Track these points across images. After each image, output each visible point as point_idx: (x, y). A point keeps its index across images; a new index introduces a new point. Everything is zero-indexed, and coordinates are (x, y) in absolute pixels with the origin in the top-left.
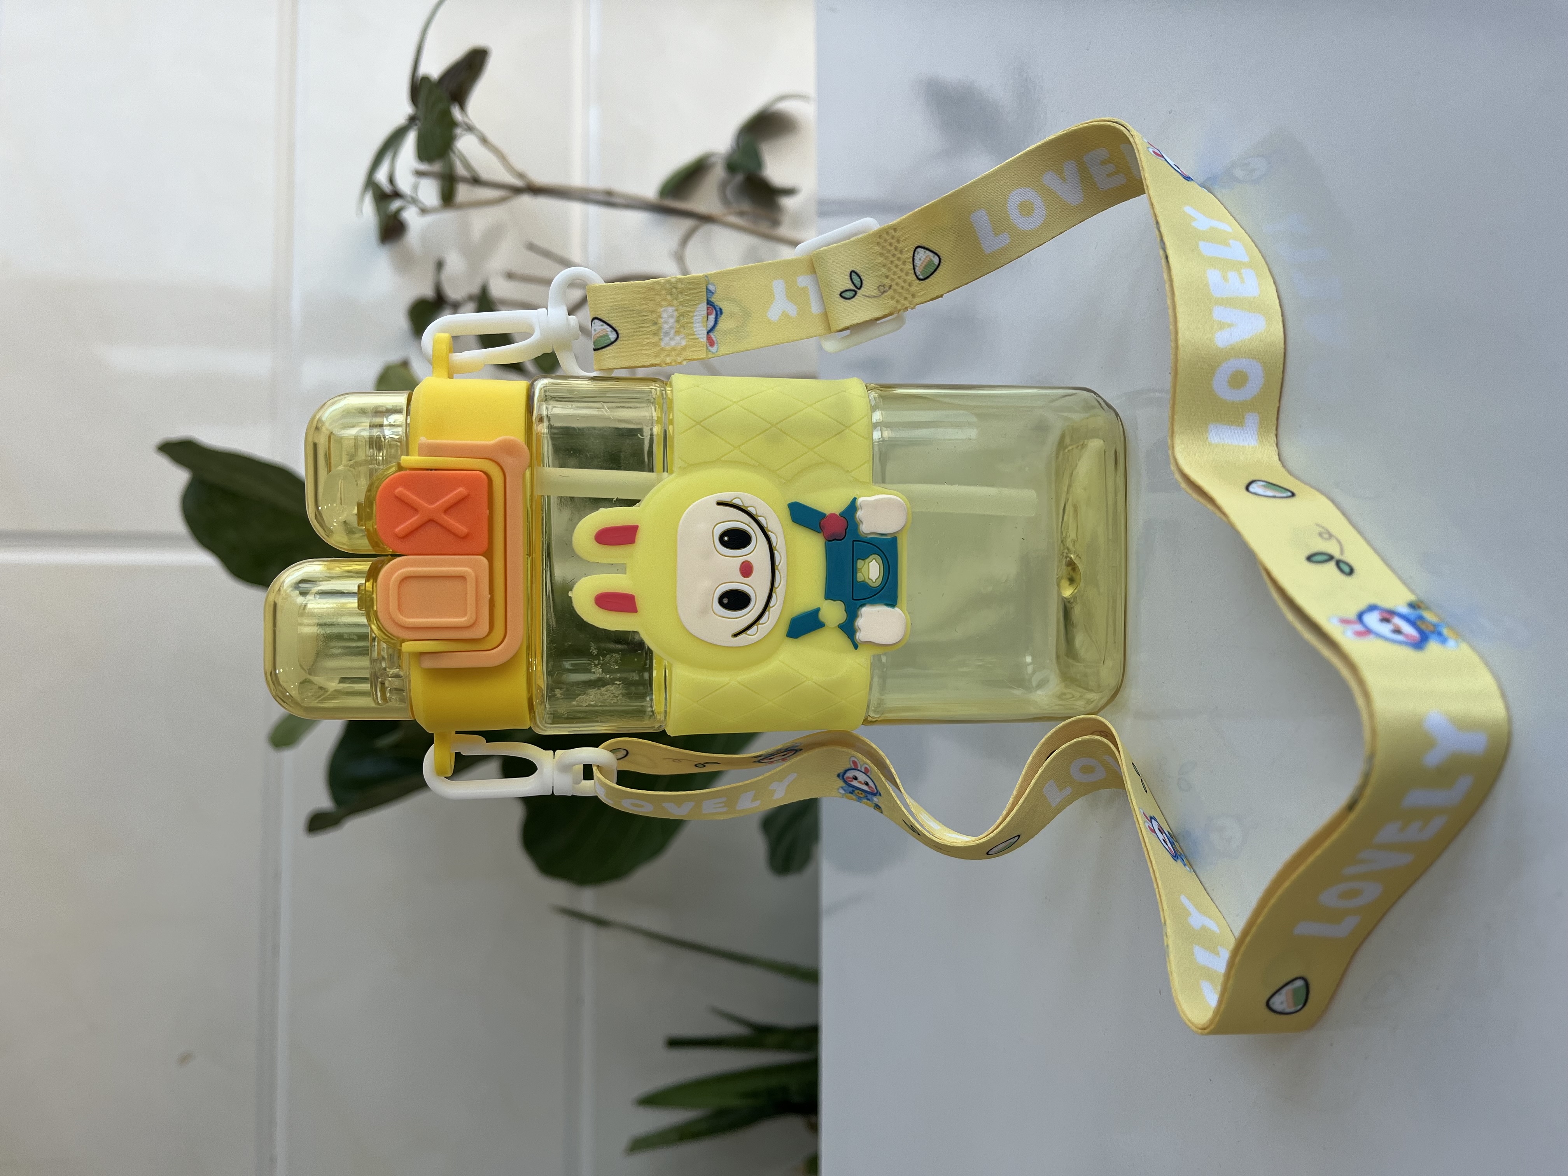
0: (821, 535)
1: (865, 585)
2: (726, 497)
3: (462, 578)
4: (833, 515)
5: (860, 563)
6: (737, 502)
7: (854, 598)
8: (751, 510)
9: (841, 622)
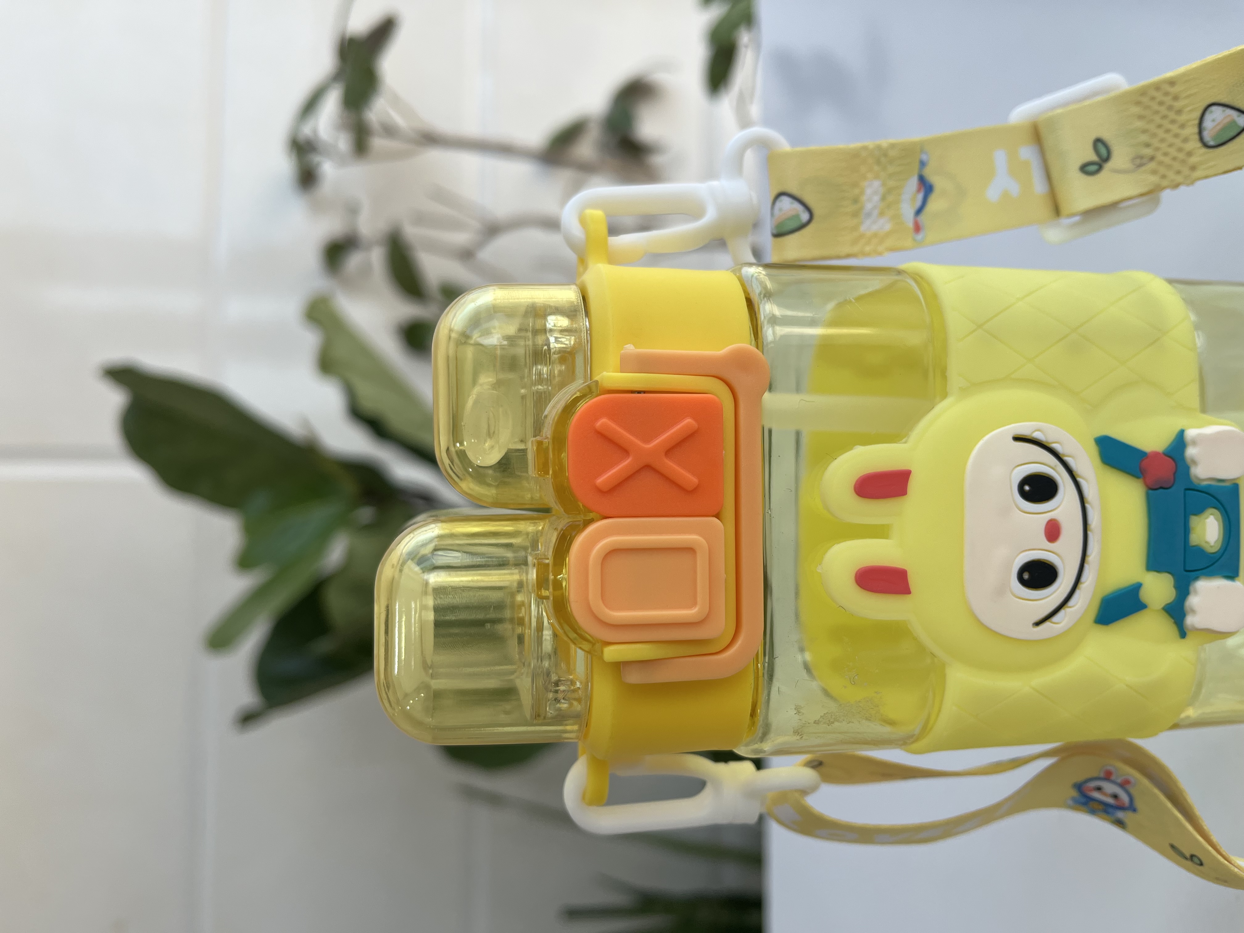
0: (1141, 481)
1: (1199, 551)
2: (1025, 428)
3: (689, 550)
4: (1156, 454)
5: (1194, 521)
6: (1037, 435)
7: (1187, 569)
8: (1056, 446)
9: (1169, 601)
